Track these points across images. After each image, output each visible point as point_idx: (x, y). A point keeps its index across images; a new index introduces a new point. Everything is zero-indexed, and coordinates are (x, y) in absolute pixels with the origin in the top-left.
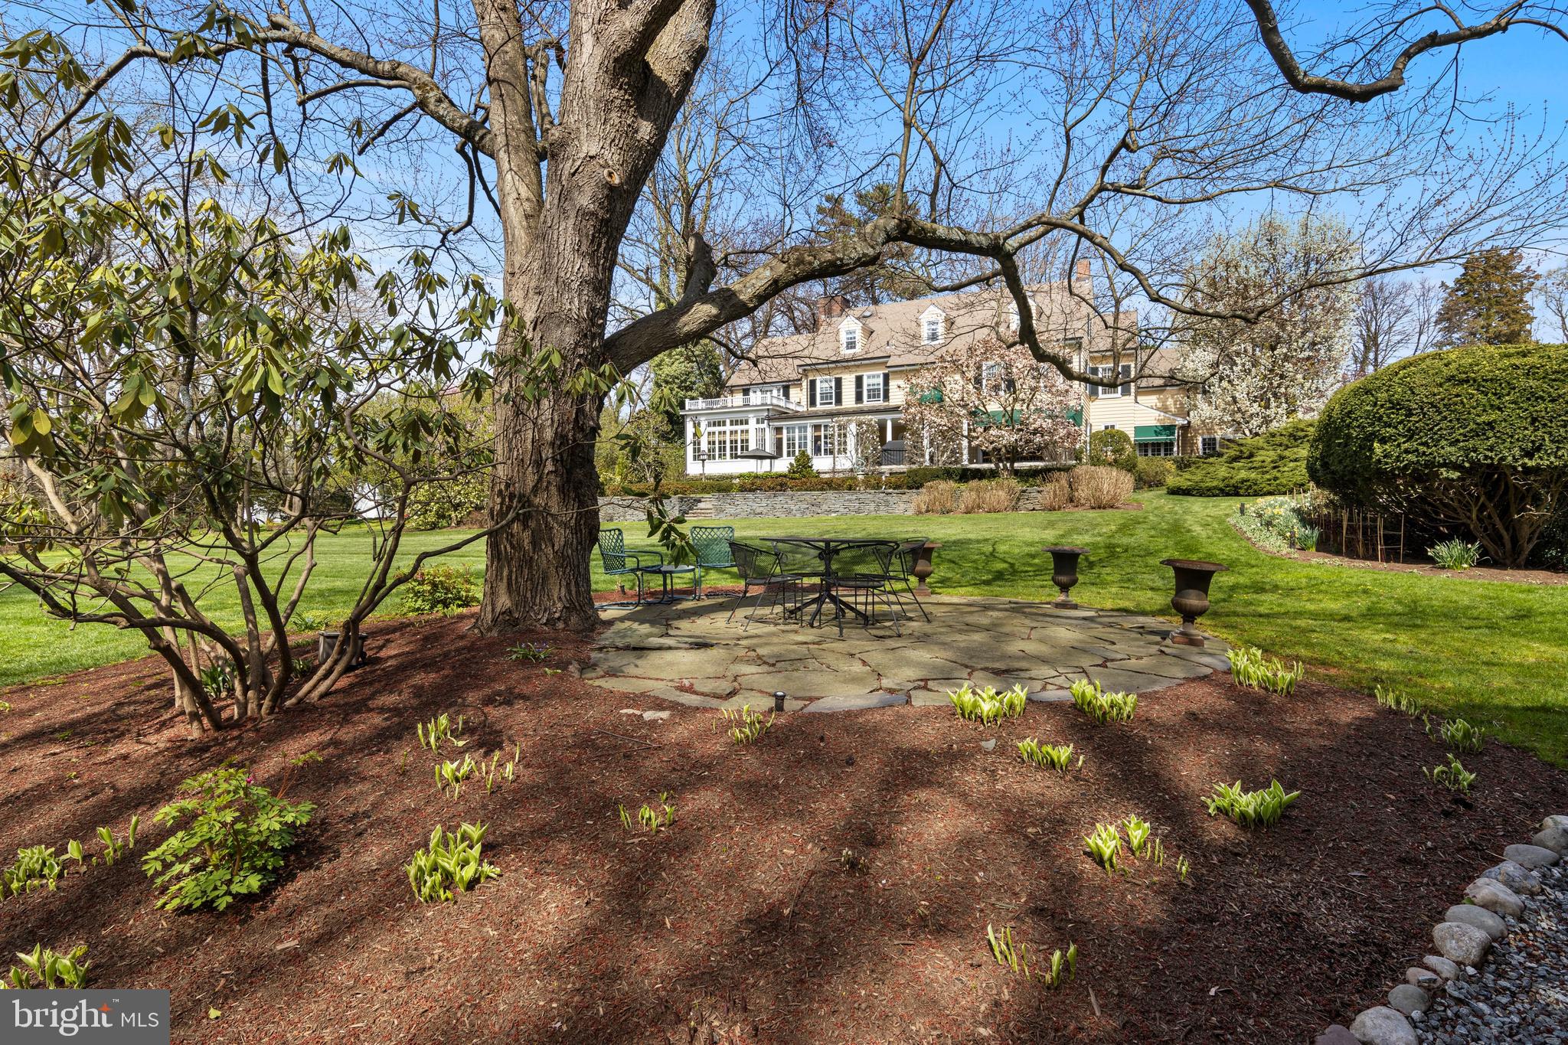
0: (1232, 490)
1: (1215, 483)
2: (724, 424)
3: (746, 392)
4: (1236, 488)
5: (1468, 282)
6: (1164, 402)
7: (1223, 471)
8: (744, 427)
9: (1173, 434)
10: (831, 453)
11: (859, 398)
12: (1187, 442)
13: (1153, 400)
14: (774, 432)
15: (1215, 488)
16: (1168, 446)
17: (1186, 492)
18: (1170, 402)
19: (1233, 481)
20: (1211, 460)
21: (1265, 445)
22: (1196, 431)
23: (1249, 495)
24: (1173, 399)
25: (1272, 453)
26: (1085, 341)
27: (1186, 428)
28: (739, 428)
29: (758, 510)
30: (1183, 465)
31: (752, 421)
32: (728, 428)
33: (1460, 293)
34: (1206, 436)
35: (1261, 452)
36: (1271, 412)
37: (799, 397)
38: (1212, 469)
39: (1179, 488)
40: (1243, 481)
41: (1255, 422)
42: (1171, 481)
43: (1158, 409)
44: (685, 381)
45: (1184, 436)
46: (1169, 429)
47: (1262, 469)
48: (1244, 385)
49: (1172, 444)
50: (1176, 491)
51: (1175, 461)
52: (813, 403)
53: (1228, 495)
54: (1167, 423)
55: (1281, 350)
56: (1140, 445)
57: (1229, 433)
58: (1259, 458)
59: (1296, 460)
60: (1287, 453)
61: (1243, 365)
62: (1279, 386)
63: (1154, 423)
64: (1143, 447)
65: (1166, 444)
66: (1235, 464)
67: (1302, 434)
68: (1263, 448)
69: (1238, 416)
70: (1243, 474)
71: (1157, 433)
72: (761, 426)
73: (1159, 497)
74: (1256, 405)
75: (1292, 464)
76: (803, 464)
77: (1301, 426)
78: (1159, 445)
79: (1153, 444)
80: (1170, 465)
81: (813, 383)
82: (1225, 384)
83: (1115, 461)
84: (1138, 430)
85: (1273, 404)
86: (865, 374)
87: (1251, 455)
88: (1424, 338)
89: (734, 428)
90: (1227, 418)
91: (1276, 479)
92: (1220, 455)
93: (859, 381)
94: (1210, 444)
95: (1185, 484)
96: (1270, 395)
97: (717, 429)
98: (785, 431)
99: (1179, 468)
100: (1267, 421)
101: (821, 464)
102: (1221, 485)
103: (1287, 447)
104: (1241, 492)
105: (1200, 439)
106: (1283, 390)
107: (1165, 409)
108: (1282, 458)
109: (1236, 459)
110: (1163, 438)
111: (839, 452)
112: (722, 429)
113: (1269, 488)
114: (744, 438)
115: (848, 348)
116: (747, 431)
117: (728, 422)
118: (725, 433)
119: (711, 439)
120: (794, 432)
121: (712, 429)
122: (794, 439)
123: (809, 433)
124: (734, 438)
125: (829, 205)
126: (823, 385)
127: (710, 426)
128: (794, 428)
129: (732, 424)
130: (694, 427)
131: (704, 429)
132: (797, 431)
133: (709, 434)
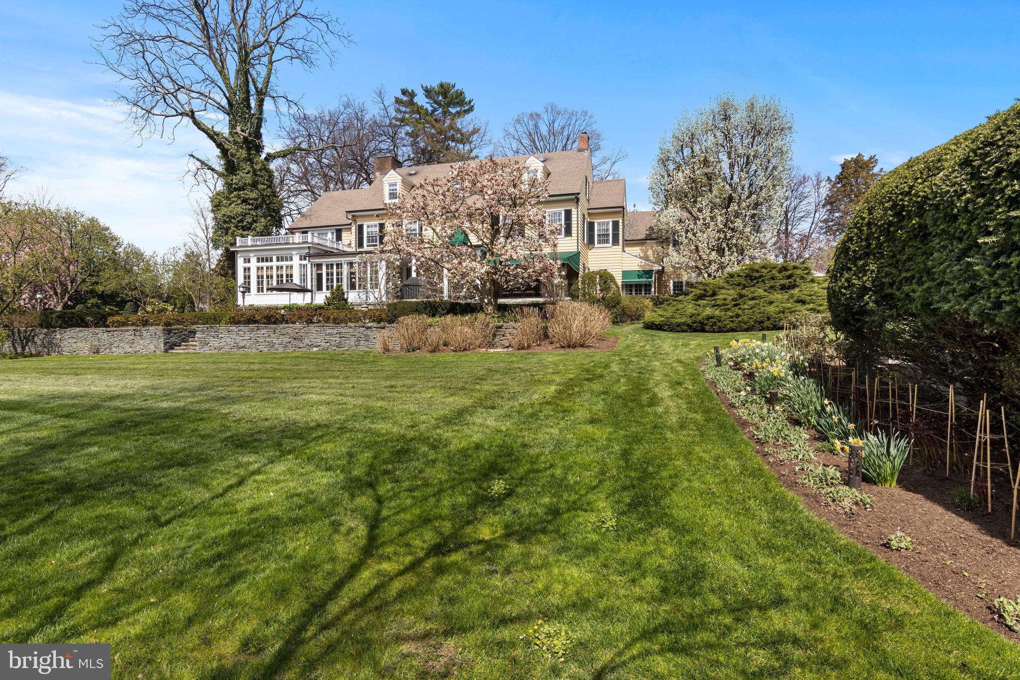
0: (699, 327)
1: (684, 320)
2: (271, 260)
4: (702, 324)
5: (845, 177)
6: (645, 252)
7: (690, 309)
8: (289, 263)
9: (651, 277)
10: (364, 287)
12: (662, 285)
13: (637, 250)
14: (314, 269)
15: (684, 324)
16: (648, 287)
17: (658, 327)
18: (650, 252)
19: (700, 318)
20: (680, 298)
21: (725, 285)
22: (669, 276)
23: (714, 332)
24: (652, 250)
25: (732, 292)
26: (582, 197)
27: (661, 273)
28: (284, 263)
29: (242, 344)
30: (658, 302)
31: (296, 258)
32: (275, 263)
33: (839, 185)
34: (676, 280)
35: (723, 291)
36: (725, 260)
37: (349, 238)
38: (681, 306)
39: (653, 323)
40: (709, 318)
41: (714, 267)
42: (649, 316)
43: (641, 258)
44: (241, 221)
45: (660, 279)
46: (648, 273)
47: (723, 306)
48: (705, 235)
49: (650, 285)
50: (650, 326)
51: (652, 299)
52: (360, 244)
53: (695, 331)
54: (647, 268)
55: (734, 207)
56: (626, 286)
57: (693, 277)
58: (720, 297)
59: (753, 299)
60: (744, 292)
61: (704, 219)
62: (732, 237)
63: (637, 268)
64: (628, 287)
65: (646, 285)
66: (701, 302)
67: (757, 275)
68: (723, 288)
69: (700, 264)
70: (708, 311)
71: (639, 277)
72: (304, 262)
73: (636, 331)
74: (714, 253)
75: (751, 303)
76: (338, 298)
77: (757, 267)
78: (640, 285)
79: (636, 285)
80: (648, 302)
81: (360, 228)
82: (690, 235)
83: (603, 298)
84: (625, 274)
85: (727, 253)
87: (714, 294)
88: (817, 215)
89: (280, 263)
90: (692, 264)
91: (738, 316)
92: (687, 294)
94: (678, 286)
95: (658, 320)
96: (724, 245)
97: (265, 264)
98: (324, 268)
99: (655, 304)
100: (722, 267)
102: (689, 321)
103: (745, 287)
104: (707, 328)
105: (672, 282)
106: (734, 241)
107: (646, 258)
108: (741, 296)
109: (701, 297)
110: (643, 280)
111: (372, 287)
112: (269, 264)
113: (731, 325)
114: (289, 272)
115: (390, 198)
116: (291, 267)
117: (275, 258)
118: (272, 268)
119: (260, 274)
120: (332, 268)
121: (261, 264)
122: (332, 274)
123: (345, 269)
124: (279, 273)
125: (405, 98)
126: (370, 230)
127: (258, 261)
128: (332, 265)
129: (278, 260)
130: (245, 261)
131: (254, 264)
132: (335, 267)
133: (258, 268)
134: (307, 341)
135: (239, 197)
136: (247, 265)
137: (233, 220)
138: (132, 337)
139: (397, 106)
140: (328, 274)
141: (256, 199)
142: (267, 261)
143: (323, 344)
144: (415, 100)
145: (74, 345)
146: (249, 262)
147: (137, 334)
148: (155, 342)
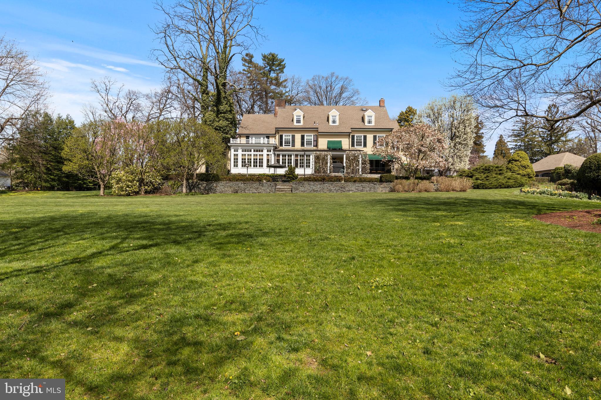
2: (251, 151)
3: (248, 137)
8: (261, 153)
10: (303, 167)
11: (303, 144)
14: (276, 157)
28: (258, 153)
31: (265, 151)
32: (252, 153)
52: (281, 144)
72: (269, 153)
76: (291, 171)
81: (281, 137)
86: (306, 134)
89: (256, 153)
93: (303, 137)
97: (246, 153)
98: (281, 156)
101: (299, 171)
111: (307, 167)
112: (249, 153)
114: (261, 158)
115: (297, 123)
116: (262, 155)
117: (252, 150)
118: (251, 155)
119: (244, 158)
120: (285, 157)
121: (244, 153)
122: (285, 160)
123: (293, 158)
124: (255, 158)
125: (247, 58)
126: (287, 137)
127: (243, 151)
128: (285, 156)
129: (254, 151)
130: (235, 151)
131: (240, 152)
132: (287, 156)
133: (243, 155)
134: (347, 189)
135: (224, 117)
136: (236, 153)
137: (221, 129)
138: (257, 186)
139: (243, 63)
140: (283, 160)
141: (231, 119)
142: (260, 151)
143: (355, 190)
144: (253, 60)
145: (223, 189)
146: (237, 151)
147: (260, 184)
148: (270, 188)
